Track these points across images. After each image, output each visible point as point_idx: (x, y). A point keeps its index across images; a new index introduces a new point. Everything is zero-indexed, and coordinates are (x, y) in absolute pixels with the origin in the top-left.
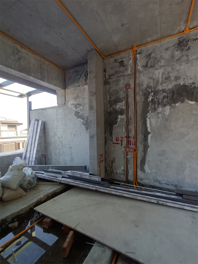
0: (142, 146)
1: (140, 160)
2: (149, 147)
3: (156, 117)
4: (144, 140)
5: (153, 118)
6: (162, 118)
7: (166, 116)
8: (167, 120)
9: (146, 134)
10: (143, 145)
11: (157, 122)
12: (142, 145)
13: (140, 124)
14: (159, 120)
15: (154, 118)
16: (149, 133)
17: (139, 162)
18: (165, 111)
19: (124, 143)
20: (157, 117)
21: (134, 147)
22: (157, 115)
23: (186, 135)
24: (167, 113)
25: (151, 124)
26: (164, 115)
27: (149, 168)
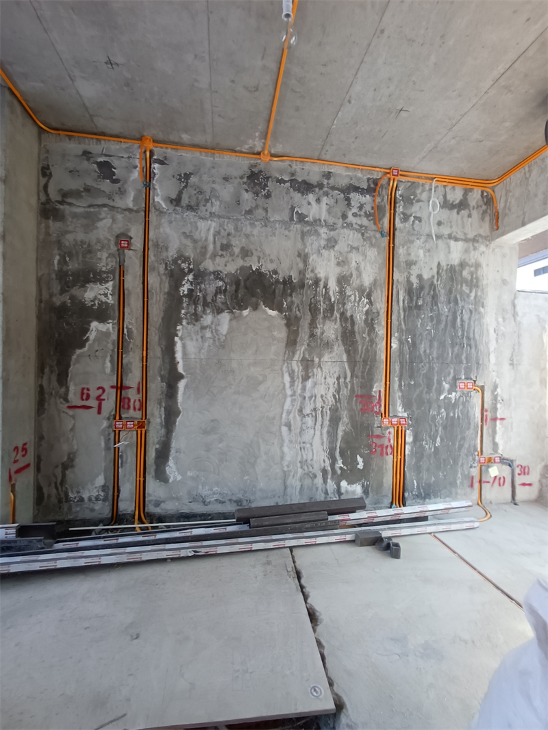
0: (160, 411)
1: (156, 449)
2: (180, 412)
3: (199, 337)
4: (166, 395)
5: (192, 339)
6: (211, 341)
7: (221, 336)
8: (222, 346)
9: (172, 378)
10: (163, 409)
11: (200, 349)
12: (160, 408)
13: (156, 352)
14: (206, 344)
15: (195, 338)
16: (181, 377)
17: (152, 455)
18: (219, 325)
19: (109, 405)
20: (202, 337)
21: (138, 414)
22: (201, 332)
23: (260, 383)
24: (224, 329)
25: (185, 354)
26: (217, 335)
27: (178, 469)
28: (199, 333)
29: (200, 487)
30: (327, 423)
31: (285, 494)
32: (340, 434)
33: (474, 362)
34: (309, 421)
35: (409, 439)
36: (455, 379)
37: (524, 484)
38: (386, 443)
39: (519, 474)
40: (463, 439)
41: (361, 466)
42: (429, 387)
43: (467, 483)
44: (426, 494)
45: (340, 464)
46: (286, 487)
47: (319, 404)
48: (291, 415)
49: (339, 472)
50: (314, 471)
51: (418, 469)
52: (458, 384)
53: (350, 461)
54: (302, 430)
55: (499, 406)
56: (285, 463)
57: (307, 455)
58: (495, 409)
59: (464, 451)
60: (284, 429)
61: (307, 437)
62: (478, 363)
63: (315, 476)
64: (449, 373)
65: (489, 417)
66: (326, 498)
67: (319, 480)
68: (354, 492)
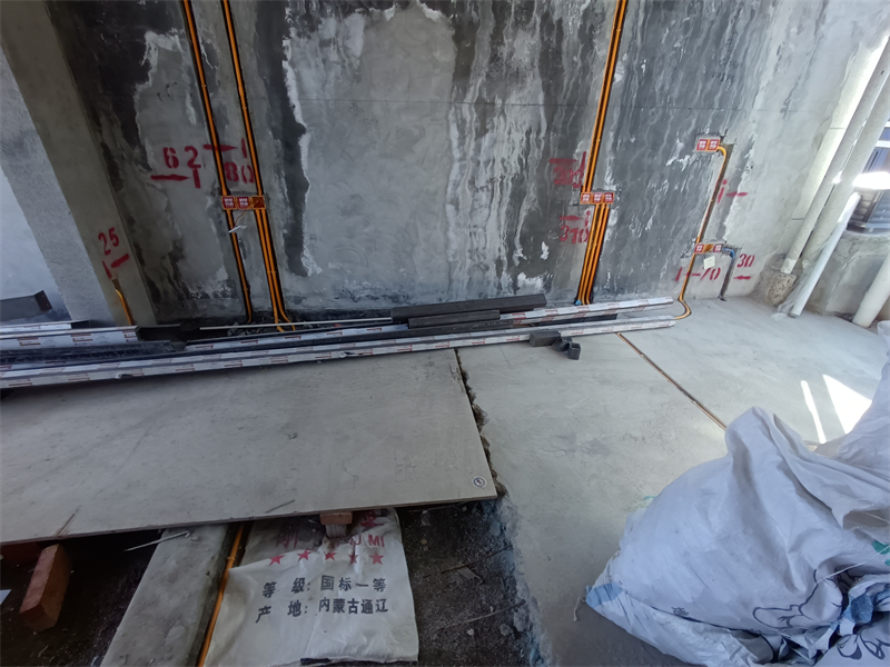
0: (280, 183)
1: (284, 235)
2: (308, 185)
3: (319, 60)
4: (285, 159)
5: (309, 65)
6: (339, 67)
7: (353, 60)
8: (357, 78)
9: (290, 133)
10: (283, 180)
11: (324, 83)
12: (280, 178)
13: (258, 88)
14: (332, 74)
15: (313, 63)
16: (301, 130)
17: (280, 243)
18: (348, 38)
19: (208, 173)
20: (324, 61)
21: (251, 188)
22: (321, 51)
23: (416, 140)
24: (357, 45)
25: (302, 92)
26: (348, 56)
27: (316, 260)
28: (319, 53)
29: (347, 281)
30: (507, 199)
31: (449, 289)
32: (523, 214)
33: (730, 107)
34: (484, 197)
35: (612, 221)
36: (696, 134)
37: (741, 278)
38: (581, 226)
39: (739, 266)
40: (683, 221)
41: (545, 256)
42: (655, 146)
43: (672, 275)
44: (620, 288)
45: (519, 253)
46: (451, 282)
47: (498, 174)
48: (459, 189)
49: (517, 263)
50: (486, 262)
51: (616, 259)
52: (696, 144)
53: (532, 249)
54: (473, 209)
55: (744, 175)
56: (451, 252)
57: (479, 243)
58: (738, 179)
59: (680, 236)
60: (450, 208)
61: (479, 219)
62: (735, 109)
63: (487, 268)
64: (690, 125)
65: (726, 191)
66: (498, 293)
67: (492, 273)
68: (533, 286)
